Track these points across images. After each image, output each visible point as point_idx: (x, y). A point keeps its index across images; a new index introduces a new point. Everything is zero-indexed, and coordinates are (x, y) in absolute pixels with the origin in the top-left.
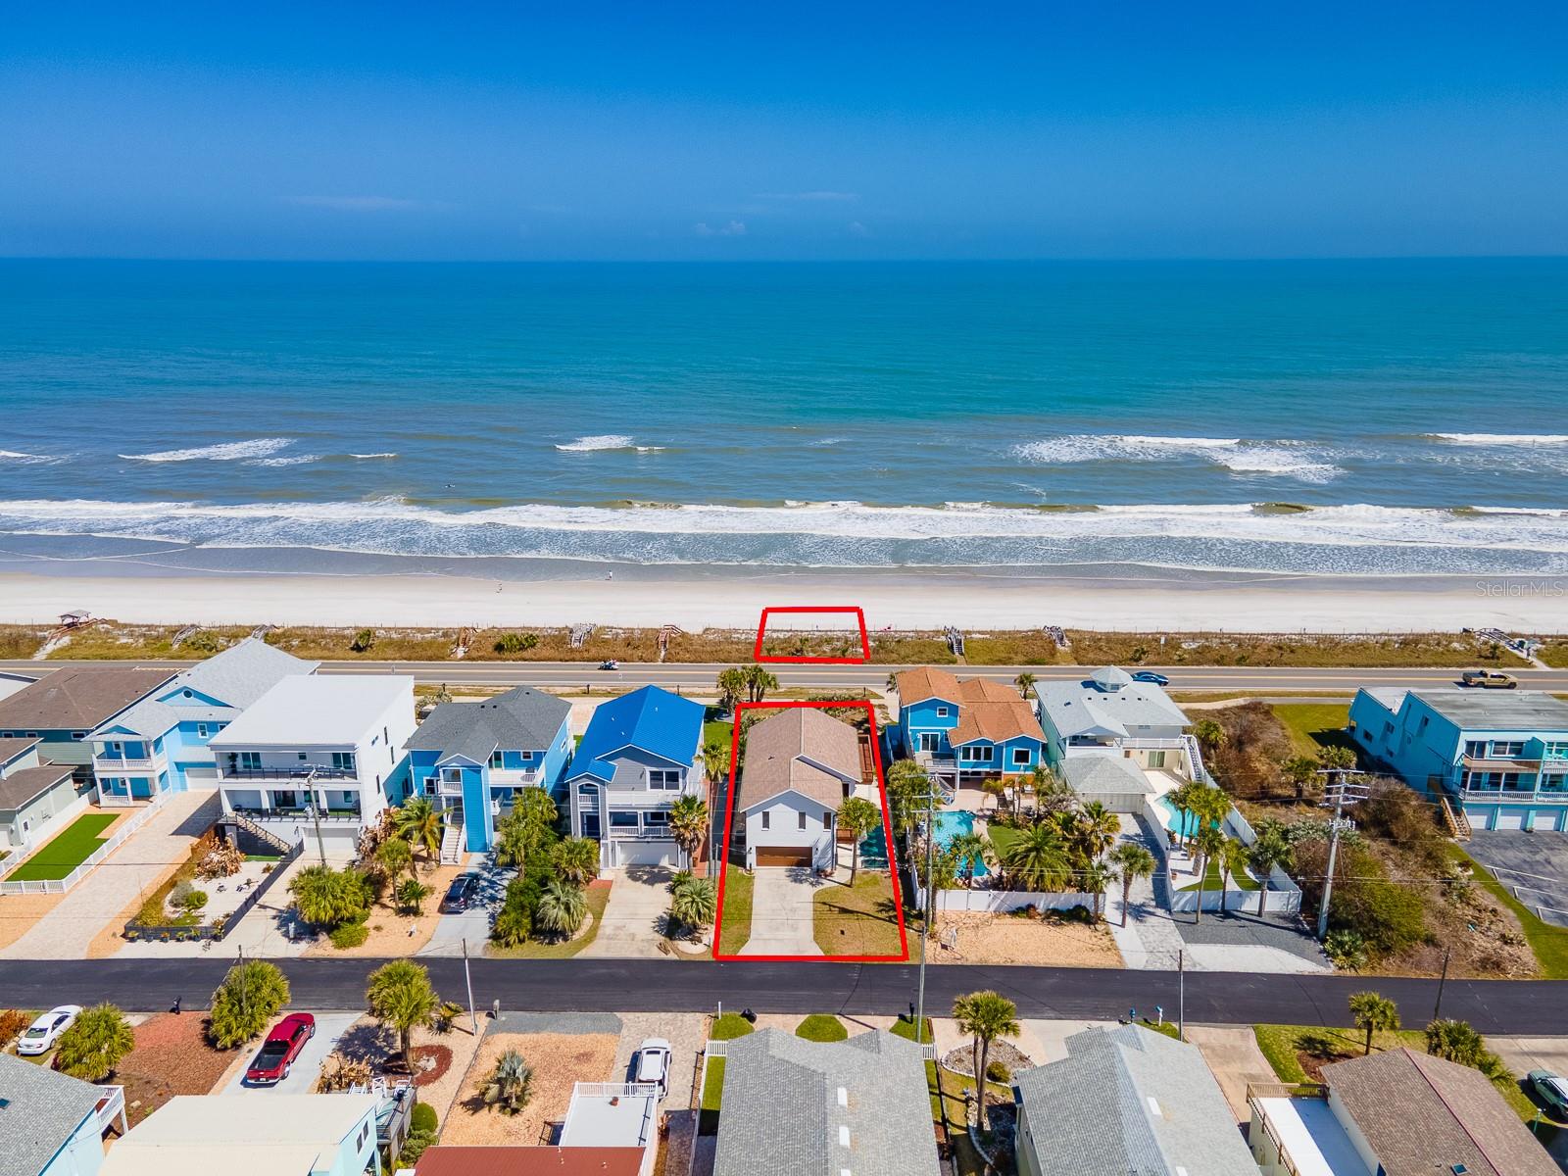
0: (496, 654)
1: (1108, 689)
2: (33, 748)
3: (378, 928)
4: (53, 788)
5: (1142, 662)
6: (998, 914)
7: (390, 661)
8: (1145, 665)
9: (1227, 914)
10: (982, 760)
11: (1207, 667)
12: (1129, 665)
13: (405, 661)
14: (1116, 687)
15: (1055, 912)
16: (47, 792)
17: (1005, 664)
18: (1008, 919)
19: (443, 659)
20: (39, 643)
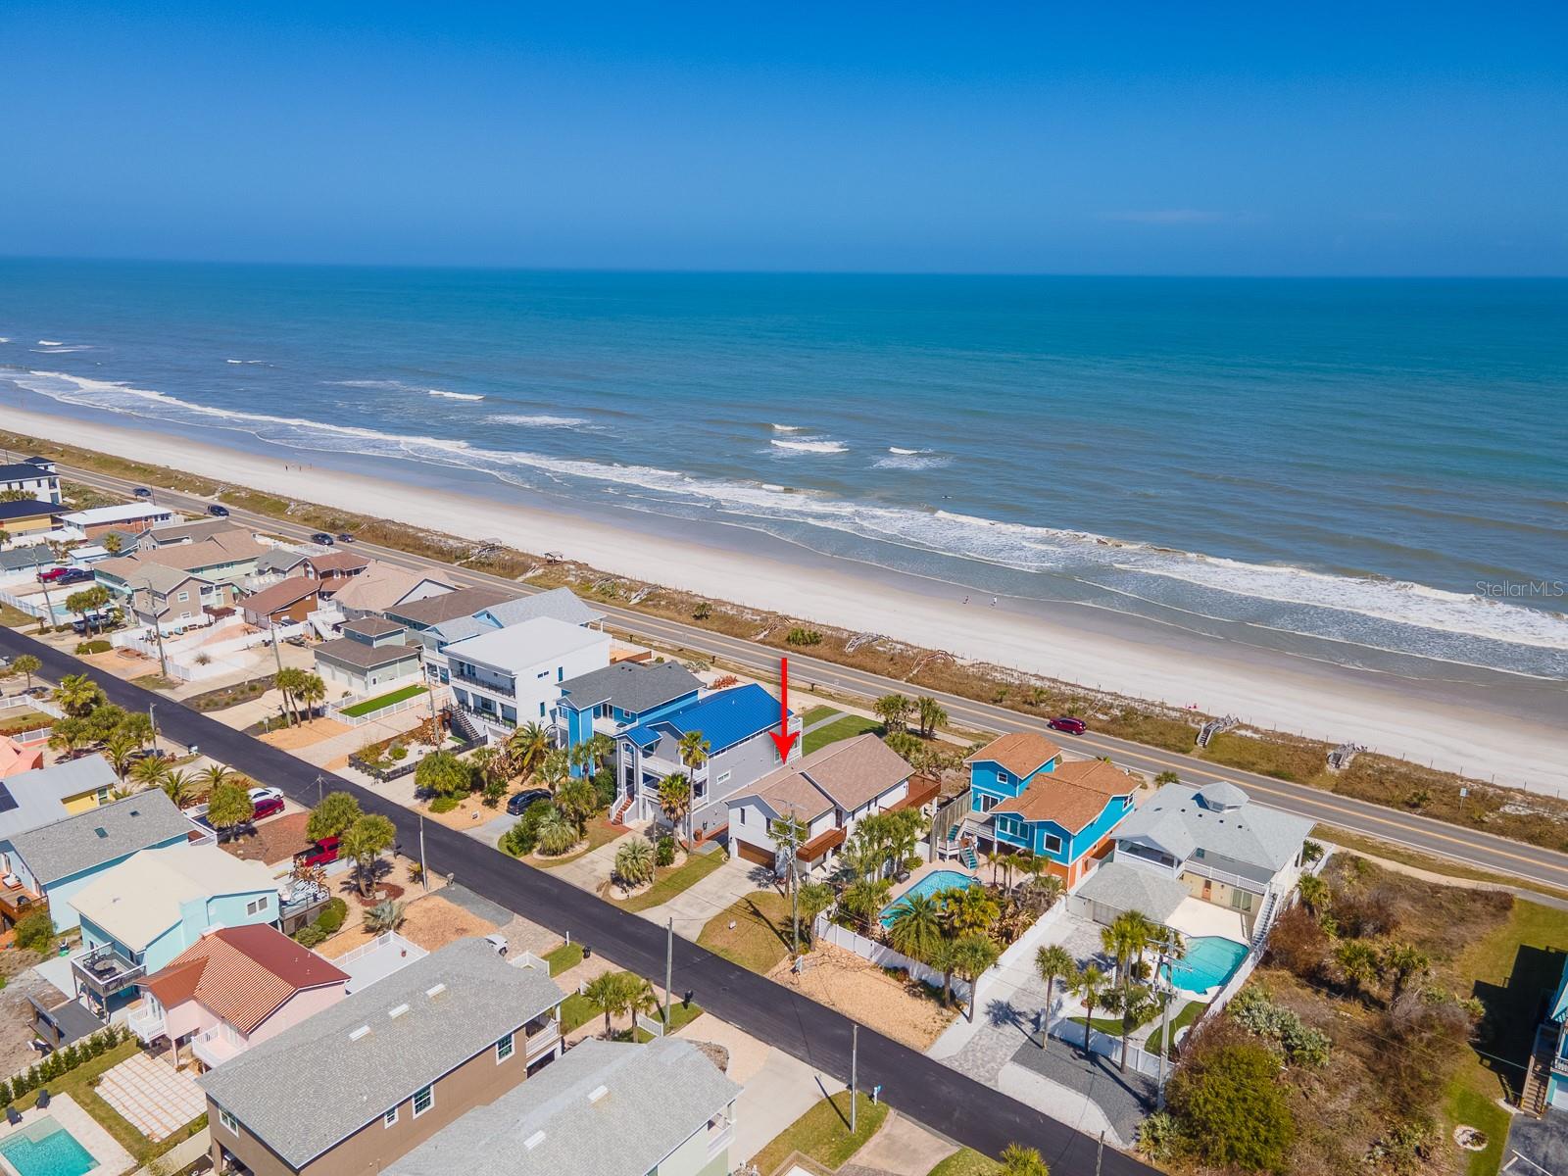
0: (785, 644)
1: (1211, 806)
2: (402, 631)
3: (463, 807)
4: (401, 661)
5: (1420, 810)
6: (876, 966)
7: (709, 632)
8: (1420, 814)
9: (1092, 1056)
10: (1018, 836)
11: (1512, 841)
12: (1399, 809)
13: (719, 634)
14: (1219, 807)
15: (924, 983)
16: (395, 662)
17: (1242, 768)
18: (879, 974)
19: (742, 637)
20: (526, 568)
